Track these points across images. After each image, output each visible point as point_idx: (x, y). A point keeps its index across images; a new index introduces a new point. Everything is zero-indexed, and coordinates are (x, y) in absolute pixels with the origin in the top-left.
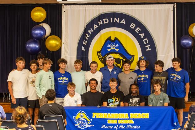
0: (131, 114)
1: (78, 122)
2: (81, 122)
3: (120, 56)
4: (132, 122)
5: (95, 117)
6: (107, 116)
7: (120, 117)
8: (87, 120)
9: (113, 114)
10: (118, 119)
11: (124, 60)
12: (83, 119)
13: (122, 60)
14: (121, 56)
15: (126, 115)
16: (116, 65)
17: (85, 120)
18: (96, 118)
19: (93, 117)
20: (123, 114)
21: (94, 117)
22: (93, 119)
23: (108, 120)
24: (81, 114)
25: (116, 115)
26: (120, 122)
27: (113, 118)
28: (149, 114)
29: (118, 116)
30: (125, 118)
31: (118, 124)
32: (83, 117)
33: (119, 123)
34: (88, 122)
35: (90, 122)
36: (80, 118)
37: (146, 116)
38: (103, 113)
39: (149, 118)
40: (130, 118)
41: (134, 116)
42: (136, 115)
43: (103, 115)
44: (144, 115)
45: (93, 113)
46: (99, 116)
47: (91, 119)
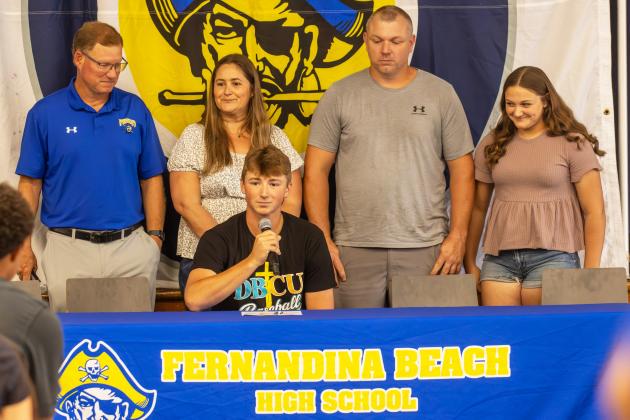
1: (72, 415)
2: (87, 412)
3: (286, 5)
4: (405, 401)
5: (179, 374)
6: (254, 369)
7: (331, 369)
8: (124, 398)
9: (290, 353)
10: (320, 387)
11: (308, 30)
12: (104, 395)
13: (300, 30)
14: (292, 8)
15: (366, 362)
16: (265, 61)
17: (117, 400)
18: (184, 380)
19: (163, 380)
20: (350, 353)
21: (174, 380)
22: (164, 388)
23: (258, 393)
24: (92, 363)
25: (308, 361)
26: (334, 402)
27: (288, 379)
29: (319, 366)
30: (361, 379)
31: (319, 416)
32: (100, 381)
33: (323, 410)
34: (133, 407)
35: (146, 410)
36: (81, 388)
37: (491, 362)
38: (226, 347)
39: (508, 375)
40: (396, 378)
41: (419, 366)
42: (431, 358)
43: (229, 362)
44: (477, 356)
45: (165, 354)
46: (203, 366)
47: (155, 392)
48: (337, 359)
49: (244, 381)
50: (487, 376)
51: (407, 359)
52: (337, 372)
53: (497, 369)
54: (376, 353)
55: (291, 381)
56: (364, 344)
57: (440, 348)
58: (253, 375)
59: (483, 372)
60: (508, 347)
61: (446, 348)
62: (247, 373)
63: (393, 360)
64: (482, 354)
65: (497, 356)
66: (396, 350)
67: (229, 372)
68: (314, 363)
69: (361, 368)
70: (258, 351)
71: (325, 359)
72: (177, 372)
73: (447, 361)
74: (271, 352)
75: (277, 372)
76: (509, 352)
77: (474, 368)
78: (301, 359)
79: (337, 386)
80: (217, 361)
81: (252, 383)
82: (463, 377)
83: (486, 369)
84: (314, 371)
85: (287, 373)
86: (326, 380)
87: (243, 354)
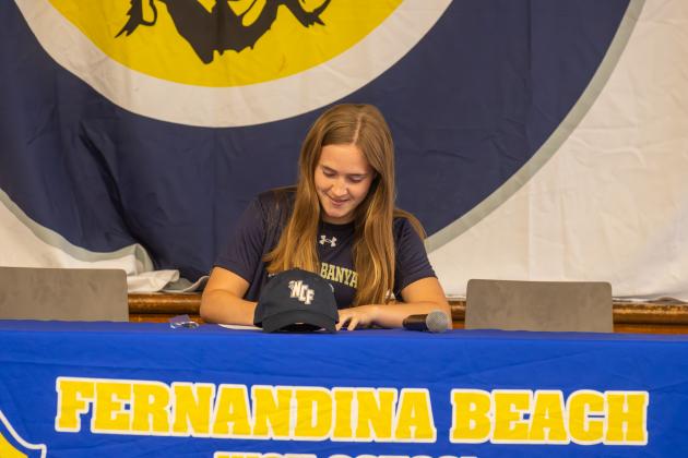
0: (457, 395)
5: (86, 419)
6: (213, 415)
7: (344, 423)
9: (275, 390)
10: (324, 450)
15: (404, 411)
18: (94, 429)
19: (59, 428)
20: (377, 394)
21: (77, 428)
22: (60, 443)
25: (304, 406)
27: (271, 435)
28: (645, 396)
29: (324, 413)
30: (393, 439)
37: (615, 418)
38: (168, 376)
39: (644, 442)
40: (453, 440)
41: (492, 420)
42: (513, 408)
43: (173, 401)
44: (592, 407)
45: (62, 383)
46: (127, 407)
47: (43, 448)
48: (355, 403)
49: (195, 435)
50: (606, 443)
51: (473, 407)
52: (354, 426)
53: (625, 430)
54: (421, 397)
55: (275, 438)
56: (400, 380)
57: (529, 392)
58: (211, 425)
59: (601, 435)
60: (646, 395)
61: (538, 392)
62: (202, 422)
63: (449, 408)
64: (600, 405)
65: (626, 409)
66: (454, 392)
67: (172, 419)
68: (315, 409)
69: (395, 420)
70: (222, 386)
71: (334, 404)
72: (81, 415)
73: (540, 414)
74: (244, 387)
75: (252, 422)
76: (647, 403)
77: (586, 427)
78: (294, 402)
79: (353, 449)
80: (151, 399)
81: (210, 439)
82: (567, 442)
83: (605, 429)
84: (314, 422)
85: (268, 424)
86: (333, 439)
87: (194, 388)
